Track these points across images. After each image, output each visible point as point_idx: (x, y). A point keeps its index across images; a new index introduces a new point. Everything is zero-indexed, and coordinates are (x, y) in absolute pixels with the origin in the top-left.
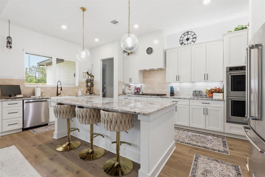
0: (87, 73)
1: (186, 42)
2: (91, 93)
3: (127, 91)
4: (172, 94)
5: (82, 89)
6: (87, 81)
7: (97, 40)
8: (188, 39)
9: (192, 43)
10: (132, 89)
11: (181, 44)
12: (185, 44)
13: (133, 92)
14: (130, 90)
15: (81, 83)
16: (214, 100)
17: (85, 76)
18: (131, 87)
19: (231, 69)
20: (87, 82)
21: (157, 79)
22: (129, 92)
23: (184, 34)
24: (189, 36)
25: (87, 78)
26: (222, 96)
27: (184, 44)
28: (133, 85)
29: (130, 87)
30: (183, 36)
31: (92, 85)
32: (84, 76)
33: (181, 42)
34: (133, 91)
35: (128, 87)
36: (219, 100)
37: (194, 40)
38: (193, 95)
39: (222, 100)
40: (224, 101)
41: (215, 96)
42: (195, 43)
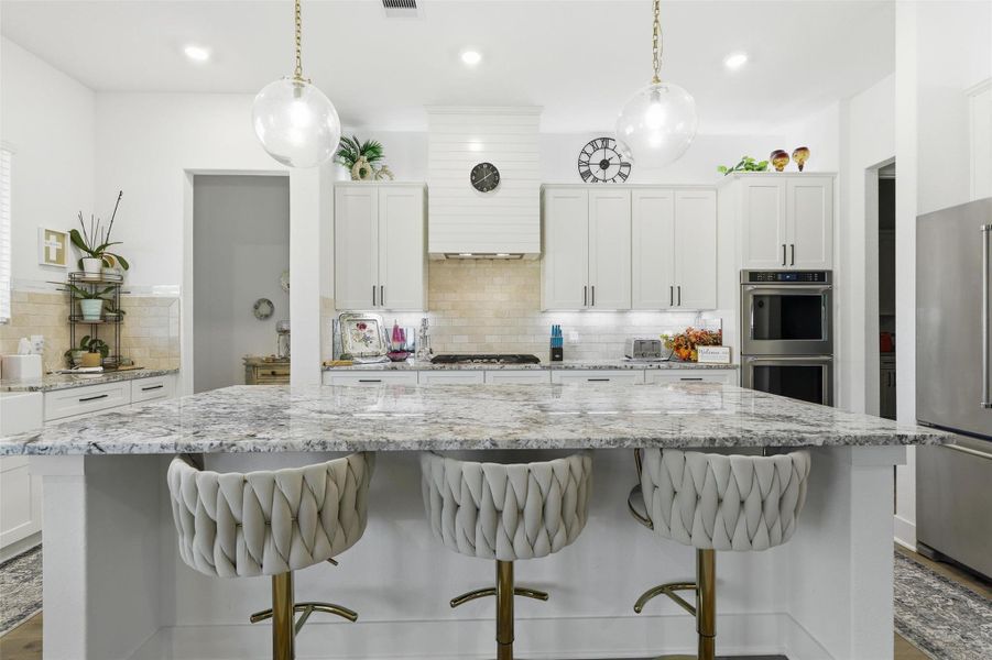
0: (76, 239)
1: (595, 169)
2: (108, 360)
3: (354, 346)
4: (557, 353)
5: (37, 338)
6: (71, 287)
7: (197, 54)
8: (605, 164)
9: (618, 179)
10: (375, 335)
11: (585, 175)
12: (596, 180)
13: (383, 351)
14: (366, 339)
15: (32, 298)
16: (702, 368)
17: (60, 254)
18: (370, 326)
19: (754, 276)
20: (77, 291)
21: (493, 297)
22: (362, 348)
23: (592, 143)
24: (609, 154)
25: (75, 269)
26: (728, 356)
27: (592, 177)
28: (379, 321)
29: (364, 327)
30: (590, 149)
31: (114, 314)
32: (53, 257)
33: (584, 169)
34: (379, 344)
35: (354, 325)
36: (718, 367)
37: (625, 170)
38: (636, 355)
39: (727, 367)
40: (734, 368)
41: (705, 354)
42: (628, 181)
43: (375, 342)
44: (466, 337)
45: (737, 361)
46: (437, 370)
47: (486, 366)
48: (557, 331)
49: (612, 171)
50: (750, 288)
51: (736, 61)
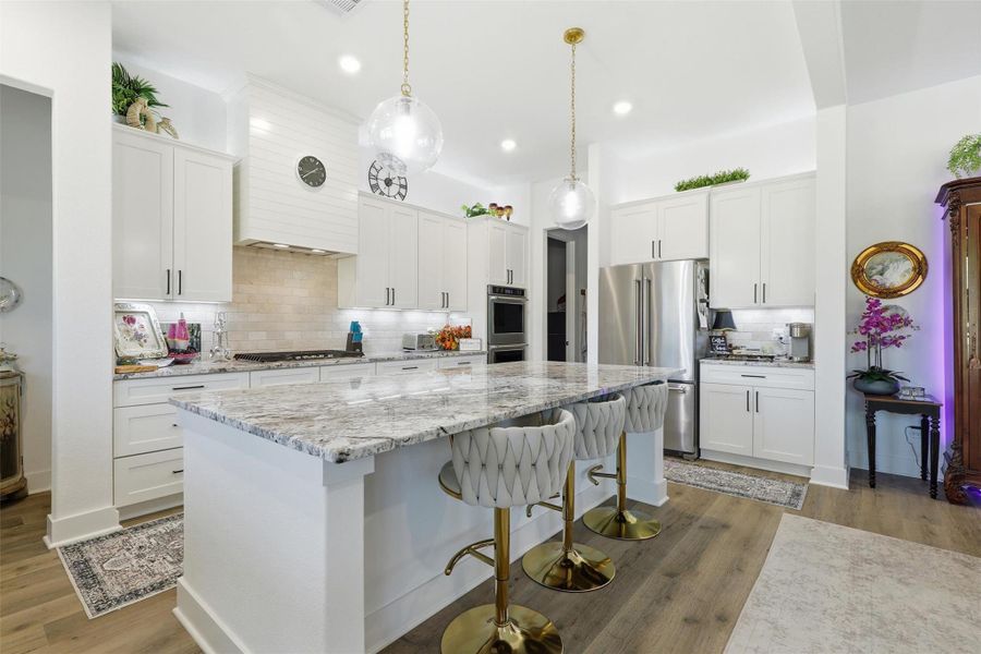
1: (382, 185)
8: (388, 182)
9: (398, 196)
10: (147, 331)
11: (374, 187)
12: (382, 193)
13: (164, 351)
14: (139, 337)
16: (464, 355)
19: (496, 290)
21: (292, 291)
22: (138, 349)
24: (392, 174)
26: (479, 345)
27: (379, 190)
28: (152, 313)
29: (131, 321)
33: (373, 182)
34: (155, 343)
35: (122, 320)
36: (474, 354)
37: (403, 191)
38: (419, 347)
39: (478, 354)
40: (483, 353)
41: (465, 345)
42: (406, 200)
43: (151, 340)
44: (264, 333)
45: (485, 349)
46: (274, 369)
47: (322, 362)
48: (356, 327)
49: (394, 189)
50: (493, 297)
51: (509, 145)
